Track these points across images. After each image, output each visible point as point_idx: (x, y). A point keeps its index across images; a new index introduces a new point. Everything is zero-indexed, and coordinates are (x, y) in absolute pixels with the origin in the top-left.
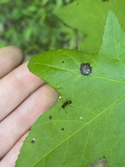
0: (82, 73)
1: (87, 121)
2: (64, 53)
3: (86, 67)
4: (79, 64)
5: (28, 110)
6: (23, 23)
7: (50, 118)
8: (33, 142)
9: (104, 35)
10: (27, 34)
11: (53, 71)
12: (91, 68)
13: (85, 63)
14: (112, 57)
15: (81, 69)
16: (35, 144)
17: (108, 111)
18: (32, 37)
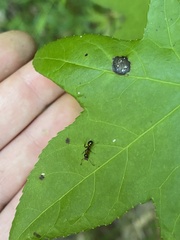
0: (116, 72)
1: (123, 146)
2: (88, 41)
3: (122, 63)
4: (110, 58)
5: (44, 131)
6: (34, 9)
7: (68, 141)
8: (42, 178)
9: (150, 10)
10: (40, 25)
11: (70, 69)
12: (129, 64)
13: (120, 55)
14: (162, 45)
15: (114, 66)
16: (44, 181)
17: (155, 130)
18: (47, 29)
